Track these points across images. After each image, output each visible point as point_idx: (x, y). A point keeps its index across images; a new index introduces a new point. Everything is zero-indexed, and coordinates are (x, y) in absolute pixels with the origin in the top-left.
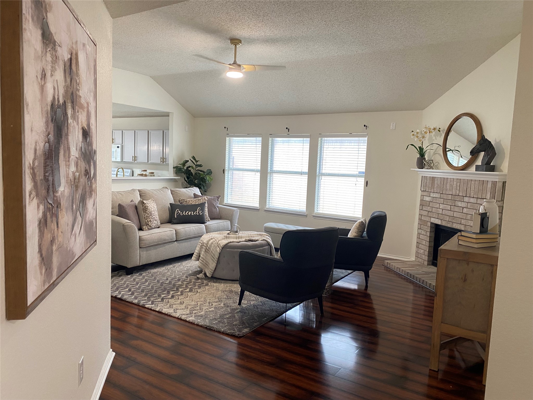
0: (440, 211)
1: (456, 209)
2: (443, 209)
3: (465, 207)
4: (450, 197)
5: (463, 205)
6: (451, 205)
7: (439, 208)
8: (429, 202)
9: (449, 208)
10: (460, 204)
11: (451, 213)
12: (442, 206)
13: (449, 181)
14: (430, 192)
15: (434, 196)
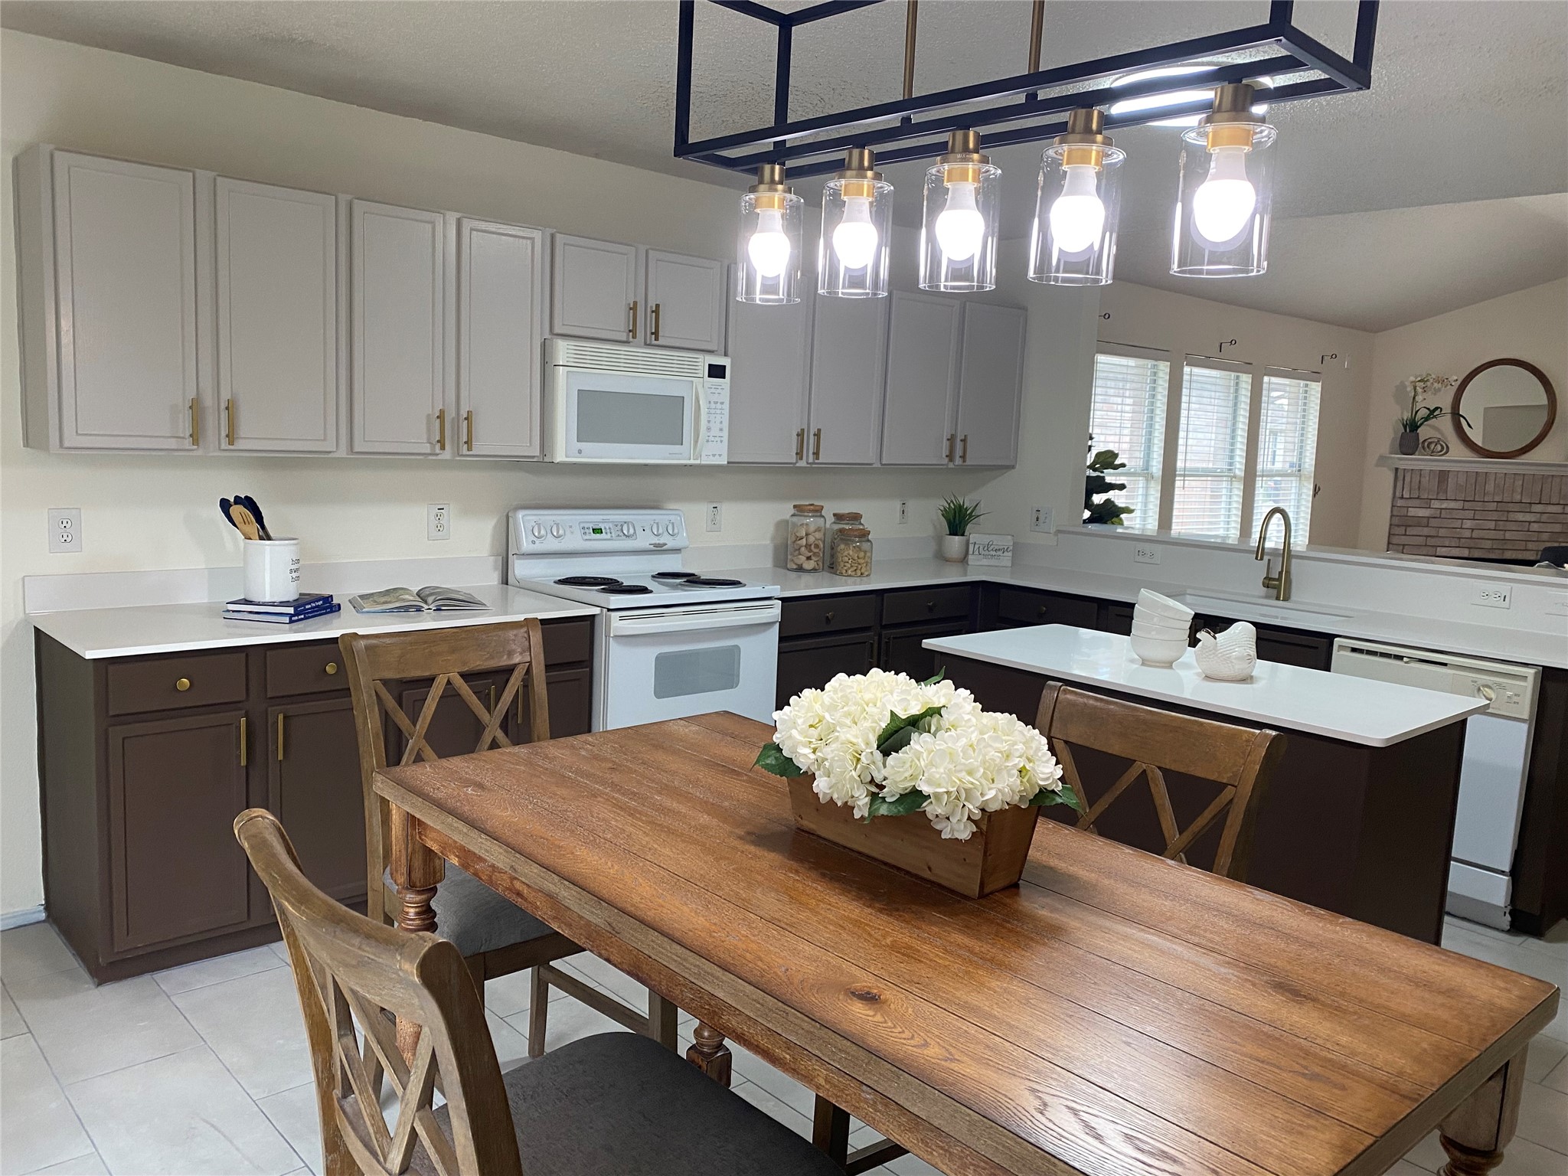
0: (1467, 534)
1: (1513, 526)
2: (1473, 530)
3: (1534, 522)
4: (1493, 506)
5: (1528, 517)
6: (1496, 520)
7: (1461, 528)
8: (1428, 517)
9: (1492, 525)
10: (1520, 517)
11: (1499, 535)
12: (1468, 524)
13: (1492, 478)
14: (1431, 499)
15: (1443, 506)
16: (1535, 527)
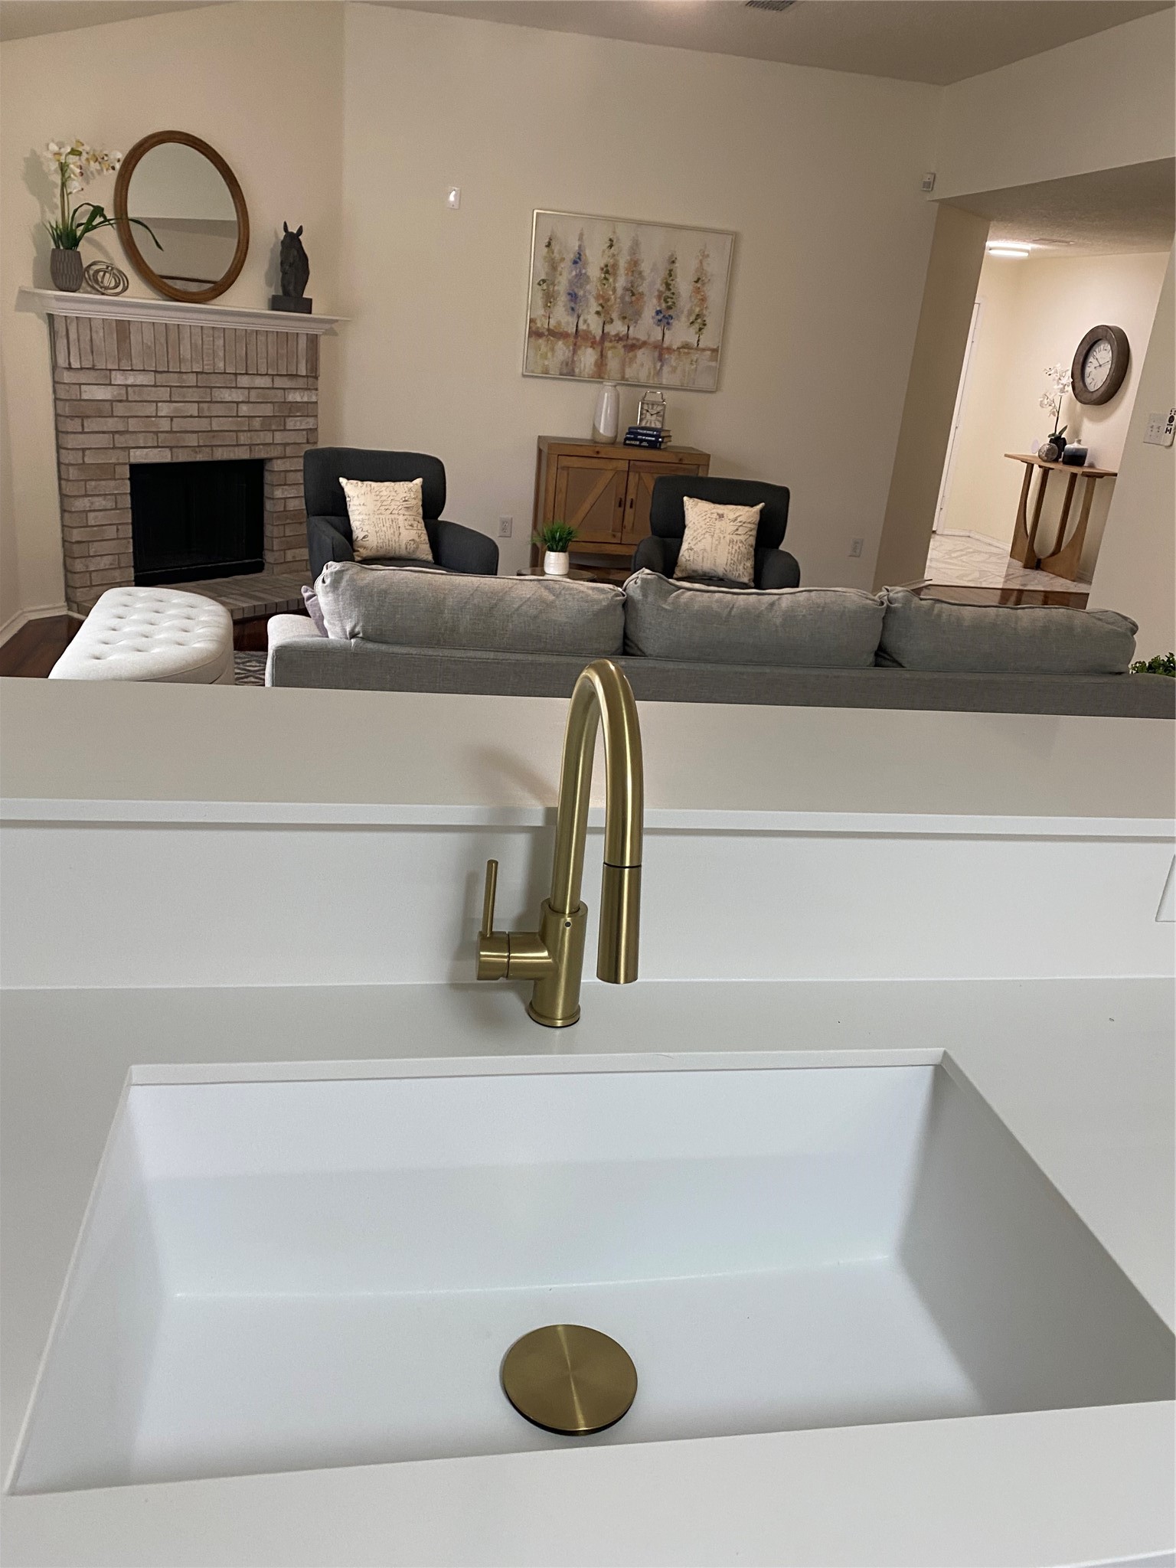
0: (165, 425)
2: (172, 418)
3: (242, 402)
4: (191, 380)
5: (235, 396)
6: (198, 402)
7: (157, 416)
8: (111, 401)
10: (227, 395)
13: (186, 335)
14: (110, 370)
15: (130, 381)
16: (244, 409)
